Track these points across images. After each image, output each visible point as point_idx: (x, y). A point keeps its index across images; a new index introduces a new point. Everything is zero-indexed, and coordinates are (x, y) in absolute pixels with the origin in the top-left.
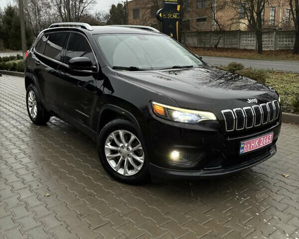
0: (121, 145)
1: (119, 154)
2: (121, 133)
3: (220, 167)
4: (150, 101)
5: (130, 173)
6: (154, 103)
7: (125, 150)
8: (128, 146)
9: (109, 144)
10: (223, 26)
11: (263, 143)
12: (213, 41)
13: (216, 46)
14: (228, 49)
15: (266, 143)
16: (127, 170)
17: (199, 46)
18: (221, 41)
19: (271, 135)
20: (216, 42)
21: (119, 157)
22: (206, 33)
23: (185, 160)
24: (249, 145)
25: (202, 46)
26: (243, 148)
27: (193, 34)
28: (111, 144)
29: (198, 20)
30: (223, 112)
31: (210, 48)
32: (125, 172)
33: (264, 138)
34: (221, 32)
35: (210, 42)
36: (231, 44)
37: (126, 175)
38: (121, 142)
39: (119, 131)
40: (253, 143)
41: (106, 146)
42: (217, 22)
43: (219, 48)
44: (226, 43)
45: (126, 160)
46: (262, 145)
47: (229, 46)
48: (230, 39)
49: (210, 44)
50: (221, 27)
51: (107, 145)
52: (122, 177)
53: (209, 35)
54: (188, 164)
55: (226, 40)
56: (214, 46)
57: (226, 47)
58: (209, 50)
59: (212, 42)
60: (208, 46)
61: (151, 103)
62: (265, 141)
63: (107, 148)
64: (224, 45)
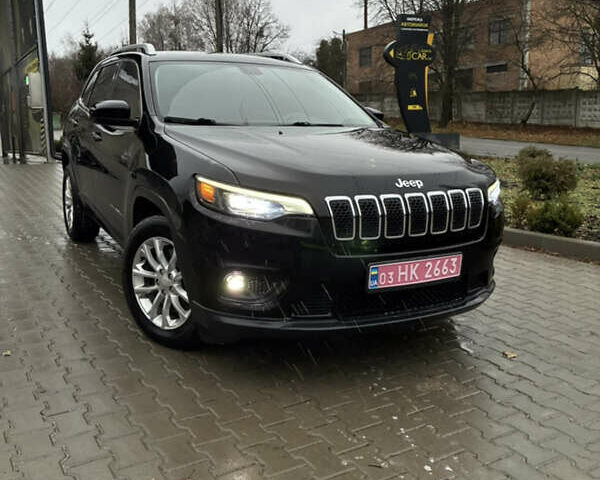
0: (158, 268)
1: (156, 287)
2: (157, 242)
3: (329, 315)
4: (194, 175)
5: (173, 324)
6: (200, 179)
7: (165, 277)
8: (170, 269)
9: (139, 266)
10: (540, 79)
11: (431, 273)
12: (519, 110)
13: (524, 122)
14: (550, 127)
15: (442, 275)
16: (168, 318)
17: (489, 121)
18: (535, 111)
19: (454, 260)
20: (524, 113)
21: (156, 292)
22: (503, 94)
23: (254, 296)
24: (391, 274)
25: (495, 120)
26: (375, 277)
27: (478, 96)
28: (143, 267)
29: (490, 69)
30: (328, 199)
31: (512, 125)
32: (165, 322)
33: (434, 263)
34: (538, 93)
35: (512, 111)
36: (557, 118)
37: (166, 328)
38: (158, 262)
39: (154, 238)
40: (403, 270)
41: (134, 271)
42: (528, 73)
43: (530, 125)
44: (545, 115)
45: (167, 297)
46: (428, 277)
47: (553, 122)
48: (554, 106)
49: (512, 118)
50: (536, 81)
51: (136, 268)
52: (159, 333)
53: (510, 99)
54: (258, 305)
55: (546, 109)
56: (519, 122)
57: (546, 123)
58: (508, 129)
59: (515, 113)
60: (507, 121)
61: (196, 180)
62: (436, 269)
63: (137, 275)
64: (543, 118)
